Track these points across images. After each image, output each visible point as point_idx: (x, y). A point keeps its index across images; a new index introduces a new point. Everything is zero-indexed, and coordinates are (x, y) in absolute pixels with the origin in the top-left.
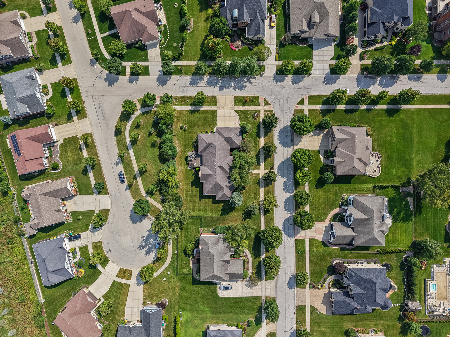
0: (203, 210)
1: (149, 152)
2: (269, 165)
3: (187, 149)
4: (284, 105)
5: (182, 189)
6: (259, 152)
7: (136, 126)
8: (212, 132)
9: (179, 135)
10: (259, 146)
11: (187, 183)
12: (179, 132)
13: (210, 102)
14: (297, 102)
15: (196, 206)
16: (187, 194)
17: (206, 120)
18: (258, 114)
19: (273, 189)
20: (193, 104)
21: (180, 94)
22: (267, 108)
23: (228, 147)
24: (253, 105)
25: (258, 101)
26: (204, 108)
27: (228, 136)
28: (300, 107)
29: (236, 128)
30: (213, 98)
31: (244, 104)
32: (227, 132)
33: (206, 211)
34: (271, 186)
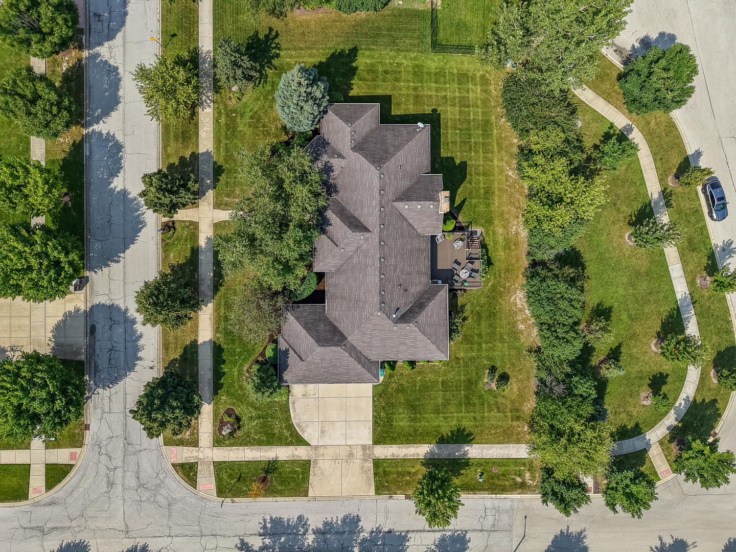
0: (429, 73)
1: (621, 291)
2: (178, 239)
3: (483, 300)
4: (120, 464)
5: (503, 153)
6: (216, 287)
7: (665, 383)
8: (392, 365)
9: (513, 352)
10: (217, 310)
11: (485, 174)
12: (513, 364)
13: (398, 473)
14: (72, 474)
15: (452, 90)
16: (486, 133)
17: (414, 407)
18: (220, 430)
19: (165, 147)
20: (459, 465)
21: (509, 503)
22: (185, 454)
23: (333, 309)
24: (239, 464)
25: (219, 480)
26: (421, 450)
27: (333, 352)
28: (61, 456)
29: (300, 382)
30: (388, 488)
31: (271, 467)
32: (335, 366)
33: (418, 72)
34: (171, 161)
